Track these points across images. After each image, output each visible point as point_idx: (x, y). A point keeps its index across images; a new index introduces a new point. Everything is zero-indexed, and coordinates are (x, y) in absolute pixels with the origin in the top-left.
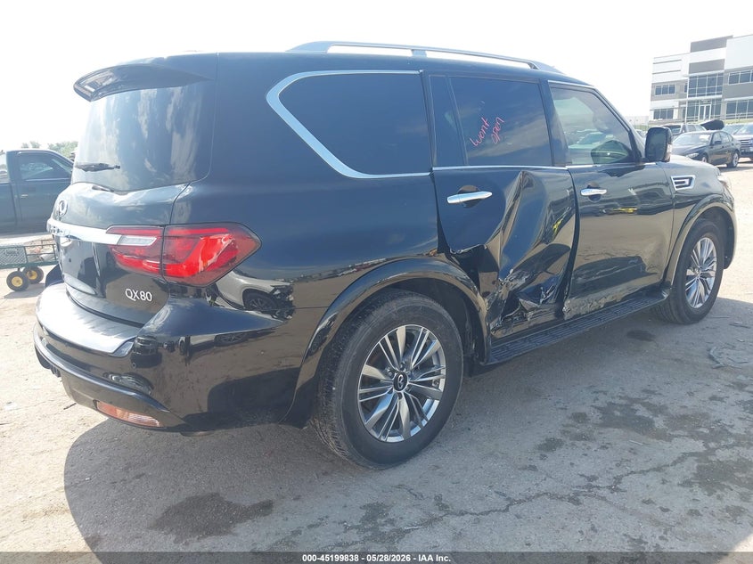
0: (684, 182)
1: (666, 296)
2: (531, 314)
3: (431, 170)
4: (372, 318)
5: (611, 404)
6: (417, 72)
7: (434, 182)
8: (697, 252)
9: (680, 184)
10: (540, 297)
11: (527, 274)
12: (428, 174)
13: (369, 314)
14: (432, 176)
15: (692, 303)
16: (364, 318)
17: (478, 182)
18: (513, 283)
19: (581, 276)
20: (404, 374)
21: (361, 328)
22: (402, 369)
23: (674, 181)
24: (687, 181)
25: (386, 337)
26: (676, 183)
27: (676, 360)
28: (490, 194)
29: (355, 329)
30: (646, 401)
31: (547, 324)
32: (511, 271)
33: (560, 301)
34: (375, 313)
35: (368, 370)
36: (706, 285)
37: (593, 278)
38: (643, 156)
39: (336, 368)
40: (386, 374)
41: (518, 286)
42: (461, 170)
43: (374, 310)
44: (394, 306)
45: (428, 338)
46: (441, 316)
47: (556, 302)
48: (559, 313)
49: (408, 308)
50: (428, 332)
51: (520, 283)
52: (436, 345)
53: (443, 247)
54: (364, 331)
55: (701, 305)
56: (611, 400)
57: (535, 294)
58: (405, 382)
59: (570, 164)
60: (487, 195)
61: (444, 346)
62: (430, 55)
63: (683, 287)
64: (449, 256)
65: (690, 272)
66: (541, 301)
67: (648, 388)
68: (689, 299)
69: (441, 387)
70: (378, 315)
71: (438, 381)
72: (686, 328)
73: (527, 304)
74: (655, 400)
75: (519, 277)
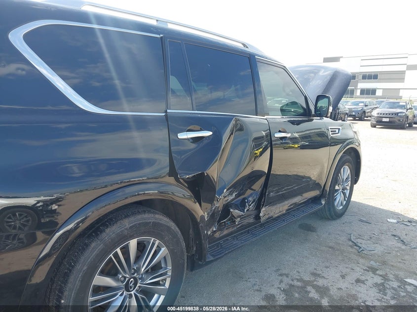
0: (335, 131)
1: (323, 202)
2: (239, 219)
3: (166, 112)
4: (104, 235)
5: (292, 286)
6: (158, 36)
7: (168, 121)
8: (341, 175)
9: (334, 132)
10: (244, 206)
11: (236, 192)
12: (164, 114)
13: (101, 232)
14: (166, 116)
15: (337, 207)
16: (97, 235)
17: (203, 123)
18: (226, 199)
19: (272, 192)
20: (135, 278)
21: (93, 245)
22: (134, 274)
23: (330, 130)
24: (337, 130)
25: (118, 250)
26: (331, 131)
27: (330, 247)
28: (210, 133)
29: (87, 245)
30: (315, 283)
31: (250, 225)
32: (225, 190)
33: (258, 208)
34: (108, 230)
35: (100, 280)
36: (344, 194)
37: (281, 193)
38: (313, 113)
39: (65, 282)
40: (118, 280)
41: (229, 200)
42: (191, 113)
43: (107, 227)
44: (126, 223)
45: (158, 246)
46: (169, 228)
47: (256, 209)
48: (257, 217)
49: (139, 224)
50: (157, 242)
51: (230, 198)
52: (164, 251)
53: (173, 173)
54: (96, 247)
55: (342, 207)
56: (291, 282)
57: (242, 205)
58: (135, 284)
59: (268, 114)
60: (209, 133)
61: (171, 252)
62: (171, 26)
63: (333, 196)
64: (177, 180)
65: (337, 187)
66: (246, 210)
67: (315, 271)
68: (336, 204)
69: (167, 285)
70: (111, 232)
71: (165, 280)
72: (334, 222)
73: (236, 212)
74: (321, 282)
75: (230, 194)
